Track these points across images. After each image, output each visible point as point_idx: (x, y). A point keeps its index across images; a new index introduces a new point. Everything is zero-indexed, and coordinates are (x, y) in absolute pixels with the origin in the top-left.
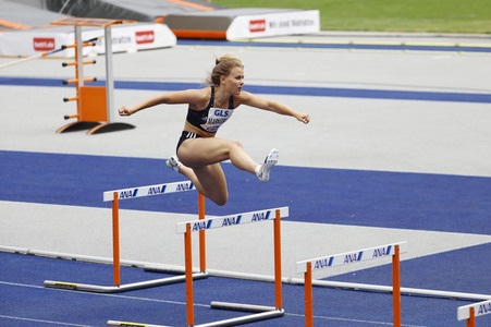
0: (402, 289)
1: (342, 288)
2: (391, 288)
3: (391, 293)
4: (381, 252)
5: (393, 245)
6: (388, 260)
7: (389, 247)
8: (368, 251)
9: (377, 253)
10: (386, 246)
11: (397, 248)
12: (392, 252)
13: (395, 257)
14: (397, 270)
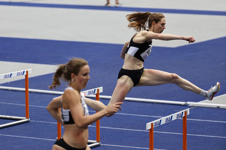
0: (29, 90)
1: (3, 89)
2: (24, 89)
3: (24, 91)
4: (20, 73)
5: (25, 70)
6: (23, 77)
7: (24, 72)
8: (14, 73)
9: (18, 74)
10: (22, 71)
11: (27, 72)
12: (25, 74)
13: (26, 76)
14: (27, 81)
